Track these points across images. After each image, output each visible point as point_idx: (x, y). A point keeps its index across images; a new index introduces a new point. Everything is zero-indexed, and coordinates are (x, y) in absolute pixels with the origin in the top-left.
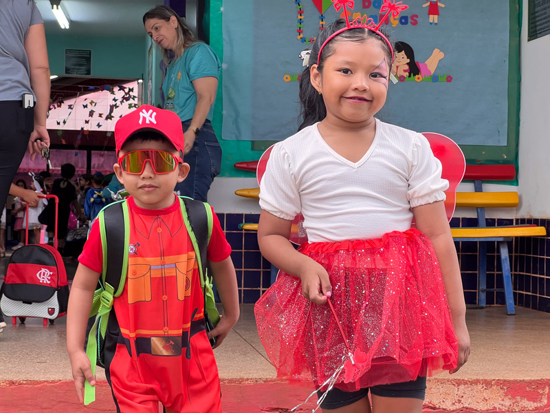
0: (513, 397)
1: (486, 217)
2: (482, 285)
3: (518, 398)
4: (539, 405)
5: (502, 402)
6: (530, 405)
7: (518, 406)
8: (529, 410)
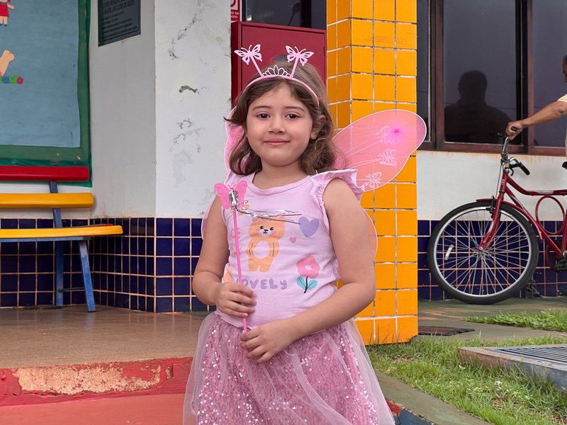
0: (129, 378)
1: (62, 218)
2: (60, 286)
3: (134, 378)
4: (152, 383)
5: (119, 384)
6: (144, 384)
7: (133, 386)
8: (143, 389)
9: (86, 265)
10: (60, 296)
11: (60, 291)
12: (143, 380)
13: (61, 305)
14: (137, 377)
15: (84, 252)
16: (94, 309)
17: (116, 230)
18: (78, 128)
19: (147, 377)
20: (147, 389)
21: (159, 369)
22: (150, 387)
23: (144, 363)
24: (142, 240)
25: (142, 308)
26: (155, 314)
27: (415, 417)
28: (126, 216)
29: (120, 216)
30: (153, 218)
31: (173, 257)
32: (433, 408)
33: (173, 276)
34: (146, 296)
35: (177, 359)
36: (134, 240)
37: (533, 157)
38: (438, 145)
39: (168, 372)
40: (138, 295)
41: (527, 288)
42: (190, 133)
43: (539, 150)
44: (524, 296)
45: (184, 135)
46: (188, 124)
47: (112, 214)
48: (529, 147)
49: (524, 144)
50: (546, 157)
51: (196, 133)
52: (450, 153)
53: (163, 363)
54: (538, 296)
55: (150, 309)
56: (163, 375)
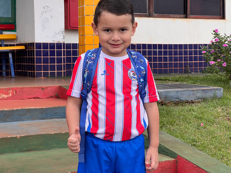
1: (5, 44)
2: (4, 69)
4: (9, 96)
6: (6, 96)
7: (1, 97)
8: (5, 98)
9: (11, 61)
10: (4, 73)
11: (4, 71)
12: (5, 95)
13: (5, 76)
14: (3, 94)
15: (10, 56)
16: (14, 77)
17: (23, 48)
18: (11, 10)
19: (7, 94)
20: (7, 98)
21: (11, 91)
22: (8, 97)
23: (5, 89)
24: (31, 51)
25: (32, 76)
26: (35, 78)
28: (27, 43)
29: (25, 42)
30: (34, 43)
31: (42, 57)
33: (42, 64)
34: (33, 71)
35: (18, 88)
36: (29, 51)
37: (189, 19)
38: (151, 15)
39: (14, 92)
40: (30, 71)
41: (186, 70)
42: (48, 11)
43: (192, 17)
44: (185, 73)
45: (45, 12)
46: (47, 8)
47: (22, 42)
48: (188, 16)
49: (186, 15)
50: (194, 19)
51: (50, 11)
52: (155, 18)
53: (12, 89)
54: (191, 72)
55: (34, 77)
56: (12, 93)
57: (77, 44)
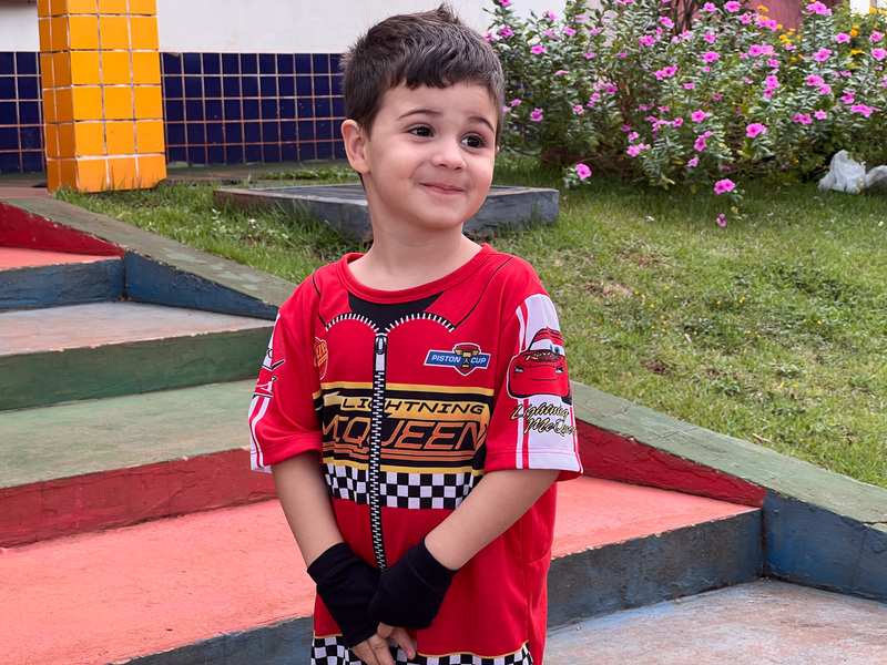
27: (141, 258)
32: (166, 249)
57: (34, 53)
